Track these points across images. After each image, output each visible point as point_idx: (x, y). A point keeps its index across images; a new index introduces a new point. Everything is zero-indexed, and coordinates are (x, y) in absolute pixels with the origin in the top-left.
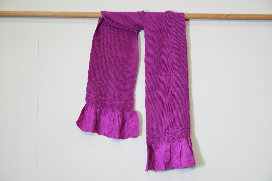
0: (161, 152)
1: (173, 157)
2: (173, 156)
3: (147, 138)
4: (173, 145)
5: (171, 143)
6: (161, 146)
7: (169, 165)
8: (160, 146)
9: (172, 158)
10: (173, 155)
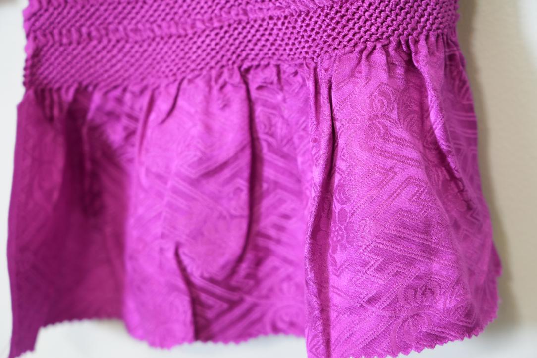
0: (159, 177)
1: (281, 229)
2: (286, 217)
3: (30, 33)
4: (275, 107)
5: (260, 88)
6: (163, 121)
7: (241, 300)
8: (153, 116)
9: (273, 233)
10: (285, 208)
